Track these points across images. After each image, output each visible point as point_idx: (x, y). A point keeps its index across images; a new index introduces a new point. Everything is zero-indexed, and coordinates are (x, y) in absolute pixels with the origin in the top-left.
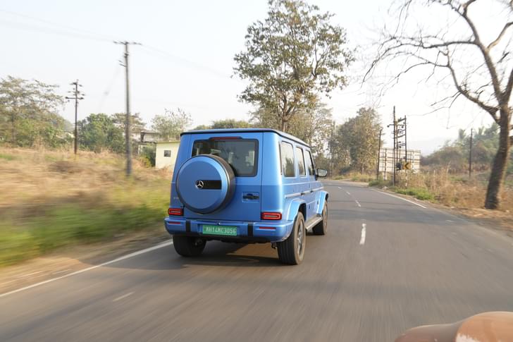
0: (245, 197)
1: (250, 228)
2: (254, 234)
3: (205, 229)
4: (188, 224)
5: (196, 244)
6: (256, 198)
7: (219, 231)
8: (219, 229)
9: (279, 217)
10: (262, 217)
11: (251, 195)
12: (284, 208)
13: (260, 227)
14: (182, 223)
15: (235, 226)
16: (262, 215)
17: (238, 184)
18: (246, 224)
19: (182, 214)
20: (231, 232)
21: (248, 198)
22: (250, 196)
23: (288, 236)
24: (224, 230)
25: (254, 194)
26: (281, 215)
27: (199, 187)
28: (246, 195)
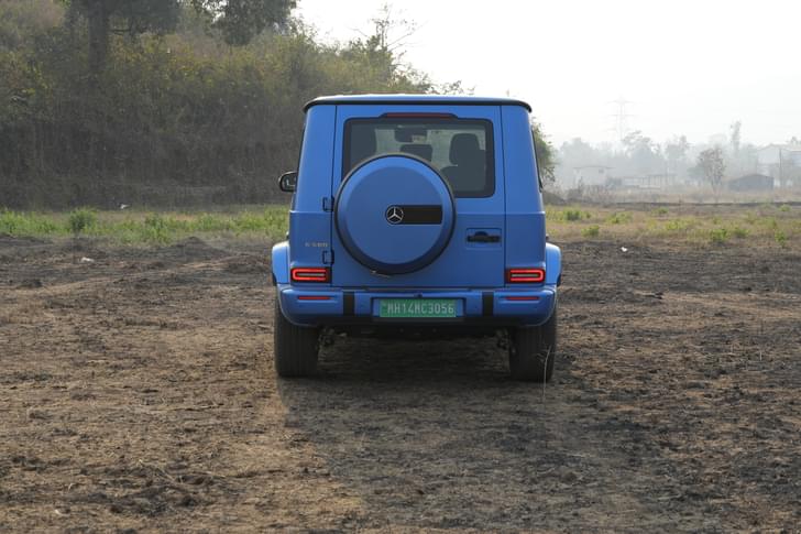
0: (469, 240)
1: (488, 301)
2: (496, 311)
3: (386, 308)
4: (349, 300)
6: (495, 239)
7: (417, 310)
8: (417, 307)
9: (541, 277)
10: (508, 278)
11: (485, 234)
13: (508, 298)
14: (333, 297)
15: (453, 298)
16: (508, 275)
17: (458, 213)
18: (478, 294)
19: (328, 279)
20: (447, 310)
21: (478, 240)
22: (481, 237)
24: (427, 308)
25: (491, 233)
26: (544, 273)
28: (472, 233)
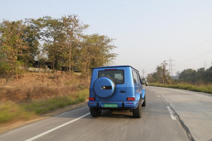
0: (120, 92)
1: (123, 104)
2: (125, 106)
3: (105, 105)
4: (98, 104)
5: (99, 111)
6: (124, 92)
8: (110, 105)
9: (134, 99)
10: (127, 99)
12: (135, 96)
13: (127, 104)
14: (95, 103)
15: (117, 104)
17: (117, 87)
18: (121, 103)
19: (95, 100)
20: (116, 106)
21: (121, 92)
22: (122, 92)
23: (137, 106)
24: (112, 105)
25: (124, 91)
26: (135, 98)
27: (103, 89)
28: (120, 91)
